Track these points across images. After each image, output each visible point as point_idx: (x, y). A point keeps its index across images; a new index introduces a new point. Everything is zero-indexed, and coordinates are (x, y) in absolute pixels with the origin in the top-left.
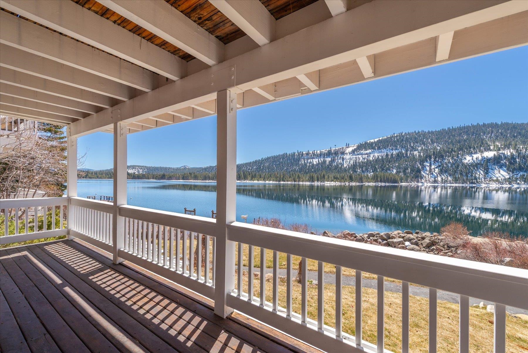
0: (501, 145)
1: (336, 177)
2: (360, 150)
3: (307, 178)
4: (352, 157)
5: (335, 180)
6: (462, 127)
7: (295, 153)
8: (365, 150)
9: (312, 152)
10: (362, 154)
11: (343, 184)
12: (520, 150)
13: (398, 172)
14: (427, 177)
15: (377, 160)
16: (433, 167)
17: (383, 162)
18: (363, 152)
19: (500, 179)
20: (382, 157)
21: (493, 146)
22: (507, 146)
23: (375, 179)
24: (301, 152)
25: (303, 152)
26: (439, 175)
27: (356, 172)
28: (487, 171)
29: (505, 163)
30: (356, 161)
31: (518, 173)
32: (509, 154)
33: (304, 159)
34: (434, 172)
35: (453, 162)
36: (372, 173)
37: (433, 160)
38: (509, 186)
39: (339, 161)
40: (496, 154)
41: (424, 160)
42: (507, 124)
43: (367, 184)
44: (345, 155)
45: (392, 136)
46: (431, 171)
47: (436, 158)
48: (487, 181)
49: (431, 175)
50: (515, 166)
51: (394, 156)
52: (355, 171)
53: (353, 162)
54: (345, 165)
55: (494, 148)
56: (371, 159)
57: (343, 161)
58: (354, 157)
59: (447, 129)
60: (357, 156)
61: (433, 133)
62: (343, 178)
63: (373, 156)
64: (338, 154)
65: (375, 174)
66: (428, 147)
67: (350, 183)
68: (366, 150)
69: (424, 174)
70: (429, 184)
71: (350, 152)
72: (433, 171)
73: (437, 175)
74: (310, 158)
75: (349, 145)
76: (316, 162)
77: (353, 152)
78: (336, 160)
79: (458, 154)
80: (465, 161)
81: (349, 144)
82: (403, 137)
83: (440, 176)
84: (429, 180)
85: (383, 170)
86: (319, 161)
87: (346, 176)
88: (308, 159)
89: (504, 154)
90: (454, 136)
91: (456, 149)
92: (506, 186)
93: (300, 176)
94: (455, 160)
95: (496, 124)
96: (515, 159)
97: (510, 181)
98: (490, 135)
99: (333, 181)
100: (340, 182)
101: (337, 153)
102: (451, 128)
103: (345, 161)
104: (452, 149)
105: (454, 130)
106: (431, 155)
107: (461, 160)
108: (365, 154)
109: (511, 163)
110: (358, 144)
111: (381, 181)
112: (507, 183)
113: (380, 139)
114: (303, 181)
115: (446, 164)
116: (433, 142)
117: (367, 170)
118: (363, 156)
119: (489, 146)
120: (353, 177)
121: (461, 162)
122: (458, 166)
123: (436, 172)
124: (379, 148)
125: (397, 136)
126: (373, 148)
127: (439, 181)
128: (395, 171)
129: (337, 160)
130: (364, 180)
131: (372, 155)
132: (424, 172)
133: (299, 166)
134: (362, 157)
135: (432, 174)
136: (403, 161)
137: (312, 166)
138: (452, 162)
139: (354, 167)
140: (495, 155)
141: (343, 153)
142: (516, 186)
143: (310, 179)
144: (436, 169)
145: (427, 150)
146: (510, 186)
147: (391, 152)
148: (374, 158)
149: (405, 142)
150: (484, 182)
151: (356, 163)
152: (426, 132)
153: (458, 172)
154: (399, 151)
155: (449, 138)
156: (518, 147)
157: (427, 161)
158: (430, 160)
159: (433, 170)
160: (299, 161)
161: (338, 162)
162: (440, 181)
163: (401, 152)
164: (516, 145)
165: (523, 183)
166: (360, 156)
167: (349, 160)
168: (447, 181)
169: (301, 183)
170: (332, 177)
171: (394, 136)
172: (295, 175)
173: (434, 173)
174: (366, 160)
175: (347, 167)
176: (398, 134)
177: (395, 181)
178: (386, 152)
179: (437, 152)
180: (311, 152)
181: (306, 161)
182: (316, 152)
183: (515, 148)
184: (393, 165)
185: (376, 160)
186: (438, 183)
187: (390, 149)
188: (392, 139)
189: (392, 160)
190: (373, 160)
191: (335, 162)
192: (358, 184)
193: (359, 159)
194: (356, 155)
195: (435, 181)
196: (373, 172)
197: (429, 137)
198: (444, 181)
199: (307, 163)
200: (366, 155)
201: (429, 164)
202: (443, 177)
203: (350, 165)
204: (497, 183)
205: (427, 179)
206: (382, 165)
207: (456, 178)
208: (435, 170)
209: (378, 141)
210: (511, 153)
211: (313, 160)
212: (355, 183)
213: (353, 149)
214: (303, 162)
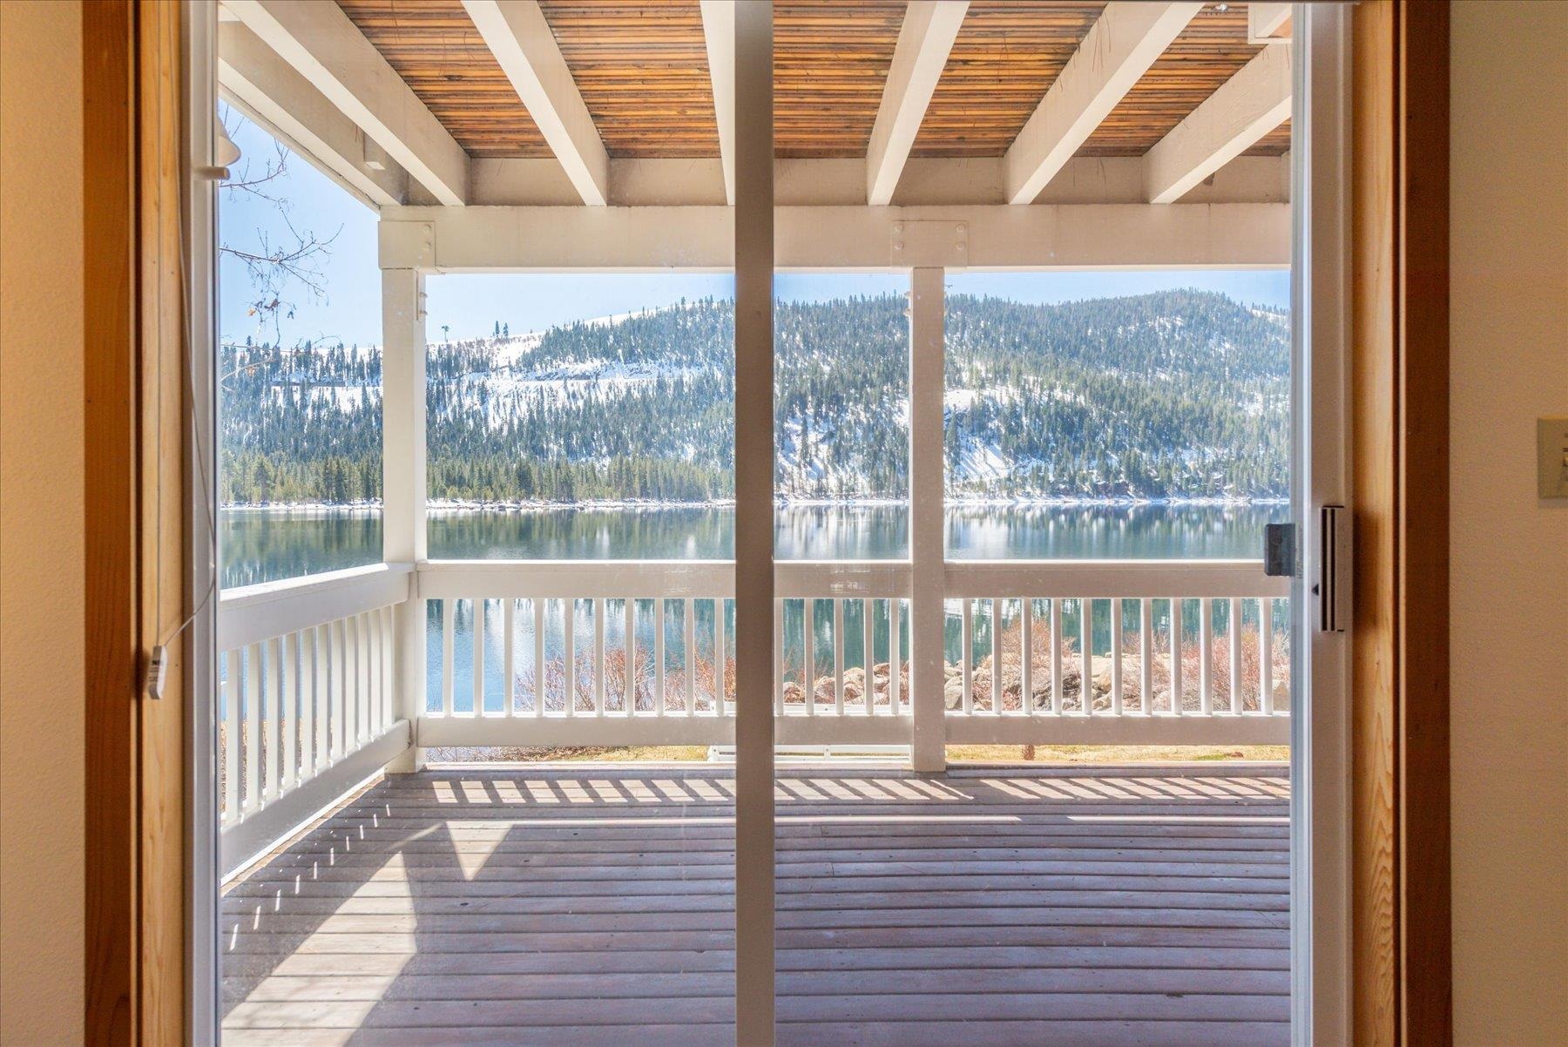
0: (987, 371)
1: (455, 474)
2: (555, 357)
3: (310, 484)
4: (522, 386)
5: (455, 489)
6: (889, 298)
7: (234, 351)
8: (576, 361)
9: (332, 353)
10: (565, 377)
11: (490, 508)
12: (1030, 391)
13: (702, 457)
14: (796, 477)
15: (624, 407)
16: (813, 437)
17: (648, 411)
18: (567, 365)
19: (986, 479)
20: (644, 391)
21: (968, 374)
22: (1000, 375)
23: (623, 483)
24: (266, 346)
25: (277, 349)
26: (830, 469)
27: (541, 452)
28: (957, 454)
29: (998, 428)
30: (540, 404)
31: (1027, 461)
32: (1006, 401)
33: (287, 386)
34: (817, 456)
35: (869, 421)
36: (607, 461)
37: (810, 411)
38: (1009, 502)
39: (467, 402)
40: (976, 400)
41: (784, 412)
42: (997, 303)
43: (589, 506)
44: (493, 374)
45: (677, 308)
46: (807, 453)
47: (819, 405)
48: (958, 486)
49: (809, 469)
50: (1020, 440)
51: (686, 390)
52: (538, 451)
53: (531, 412)
54: (494, 423)
55: (971, 378)
56: (602, 398)
57: (483, 401)
58: (532, 388)
59: (847, 303)
60: (545, 384)
61: (809, 313)
62: (489, 483)
63: (610, 388)
64: (458, 368)
65: (621, 461)
66: (795, 364)
67: (523, 503)
68: (580, 358)
69: (786, 464)
70: (803, 503)
71: (513, 364)
72: (813, 453)
73: (826, 468)
74: (320, 383)
75: (506, 332)
76: (353, 401)
77: (528, 363)
78: (450, 397)
79: (882, 393)
80: (899, 419)
81: (506, 328)
82: (715, 315)
83: (835, 470)
84: (802, 488)
85: (648, 445)
86: (365, 399)
87: (502, 470)
88: (305, 386)
89: (992, 399)
90: (869, 328)
91: (874, 375)
92: (1002, 503)
93: (272, 473)
94: (874, 413)
95: (974, 302)
96: (1018, 417)
97: (1010, 486)
98: (959, 335)
99: (443, 493)
100: (477, 497)
101: (457, 365)
102: (859, 300)
103: (492, 401)
104: (865, 376)
105: (868, 307)
106: (805, 395)
107: (891, 413)
108: (576, 377)
109: (1010, 430)
110: (548, 333)
111: (644, 493)
112: (1005, 494)
113: (635, 316)
114: (287, 498)
115: (850, 429)
116: (809, 346)
117: (586, 443)
118: (569, 382)
119: (959, 371)
120: (535, 477)
121: (891, 421)
122: (883, 435)
123: (821, 455)
124: (631, 356)
125: (692, 313)
126: (608, 353)
127: (832, 491)
128: (690, 451)
129: (455, 399)
130: (579, 489)
131: (603, 383)
132: (786, 457)
133: (260, 422)
134: (565, 387)
135: (811, 464)
136: (719, 412)
137: (329, 423)
138: (865, 421)
139: (532, 432)
140: (973, 402)
141: (481, 366)
142: (1023, 502)
143: (329, 487)
144: (821, 446)
145: (792, 375)
146: (1012, 502)
147: (676, 372)
148: (612, 397)
149: (723, 336)
150: (950, 490)
151: (540, 412)
152: (786, 306)
153: (884, 457)
154: (702, 370)
155: (855, 335)
156: (1025, 380)
157: (793, 417)
158: (803, 412)
159: (812, 450)
160: (257, 393)
161: (461, 406)
162: (834, 489)
163: (708, 378)
164: (1020, 373)
165: (1038, 491)
166: (557, 384)
167: (509, 401)
168: (853, 490)
169: (277, 508)
170: (438, 478)
171: (684, 308)
172: (244, 464)
173: (816, 461)
174: (581, 403)
175: (501, 430)
176: (697, 305)
177: (697, 495)
178: (655, 374)
179: (821, 383)
180: (324, 352)
181: (297, 397)
182: (348, 351)
183: (1018, 384)
184: (683, 428)
185: (622, 406)
186: (828, 497)
187: (670, 359)
188: (676, 324)
189: (679, 406)
190: (610, 407)
191: (445, 407)
192: (555, 507)
193: (554, 397)
194: (538, 379)
195: (821, 491)
196: (610, 453)
197: (797, 327)
198: (847, 491)
199: (304, 406)
200: (583, 383)
201: (799, 428)
202: (842, 473)
203: (516, 422)
204: (981, 493)
205: (796, 484)
206: (645, 428)
207: (878, 478)
208: (817, 450)
209: (624, 324)
210: (1011, 398)
211: (333, 393)
212: (541, 503)
213: (528, 351)
214: (281, 401)
